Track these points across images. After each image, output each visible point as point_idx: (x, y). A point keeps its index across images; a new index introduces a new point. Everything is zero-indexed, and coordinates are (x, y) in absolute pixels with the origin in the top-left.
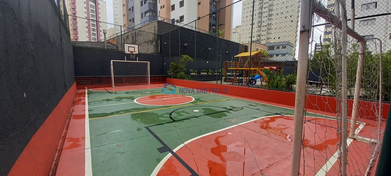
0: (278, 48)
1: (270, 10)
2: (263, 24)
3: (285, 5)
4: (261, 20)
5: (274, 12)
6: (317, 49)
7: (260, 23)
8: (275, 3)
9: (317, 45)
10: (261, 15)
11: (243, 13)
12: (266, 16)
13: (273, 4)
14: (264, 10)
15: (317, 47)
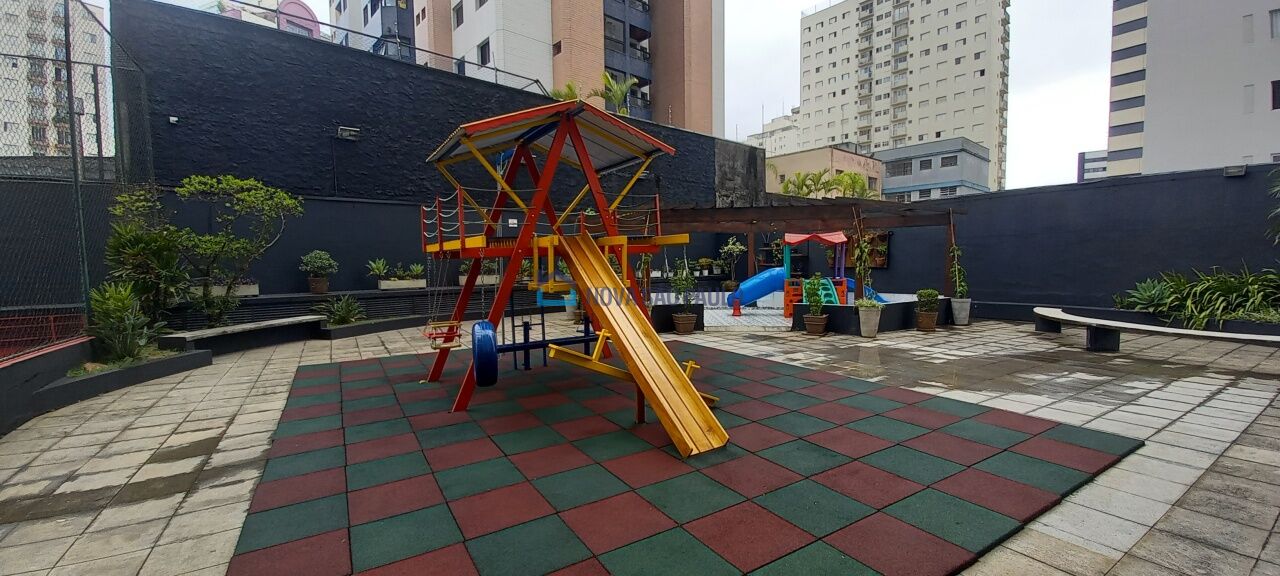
0: (926, 164)
1: (900, 40)
2: (878, 90)
3: (954, 17)
4: (870, 75)
5: (913, 47)
6: (1089, 171)
7: (867, 86)
8: (915, 13)
9: (1087, 157)
10: (867, 59)
11: (805, 58)
12: (887, 63)
13: (908, 19)
14: (878, 42)
15: (1087, 166)
